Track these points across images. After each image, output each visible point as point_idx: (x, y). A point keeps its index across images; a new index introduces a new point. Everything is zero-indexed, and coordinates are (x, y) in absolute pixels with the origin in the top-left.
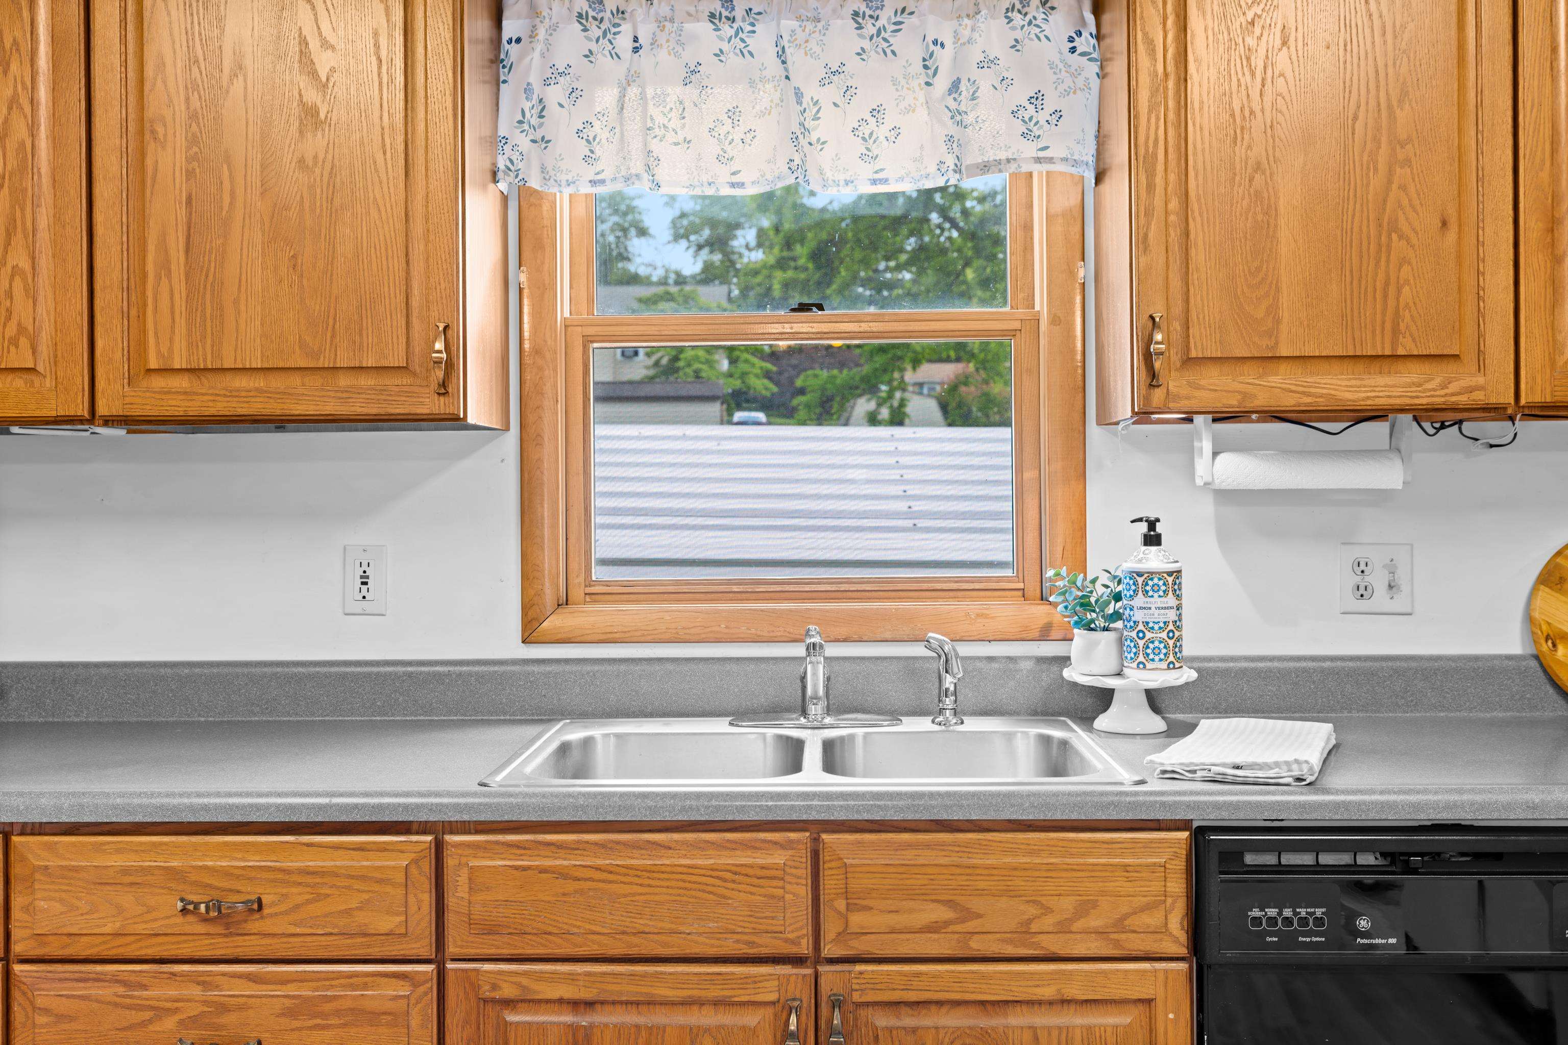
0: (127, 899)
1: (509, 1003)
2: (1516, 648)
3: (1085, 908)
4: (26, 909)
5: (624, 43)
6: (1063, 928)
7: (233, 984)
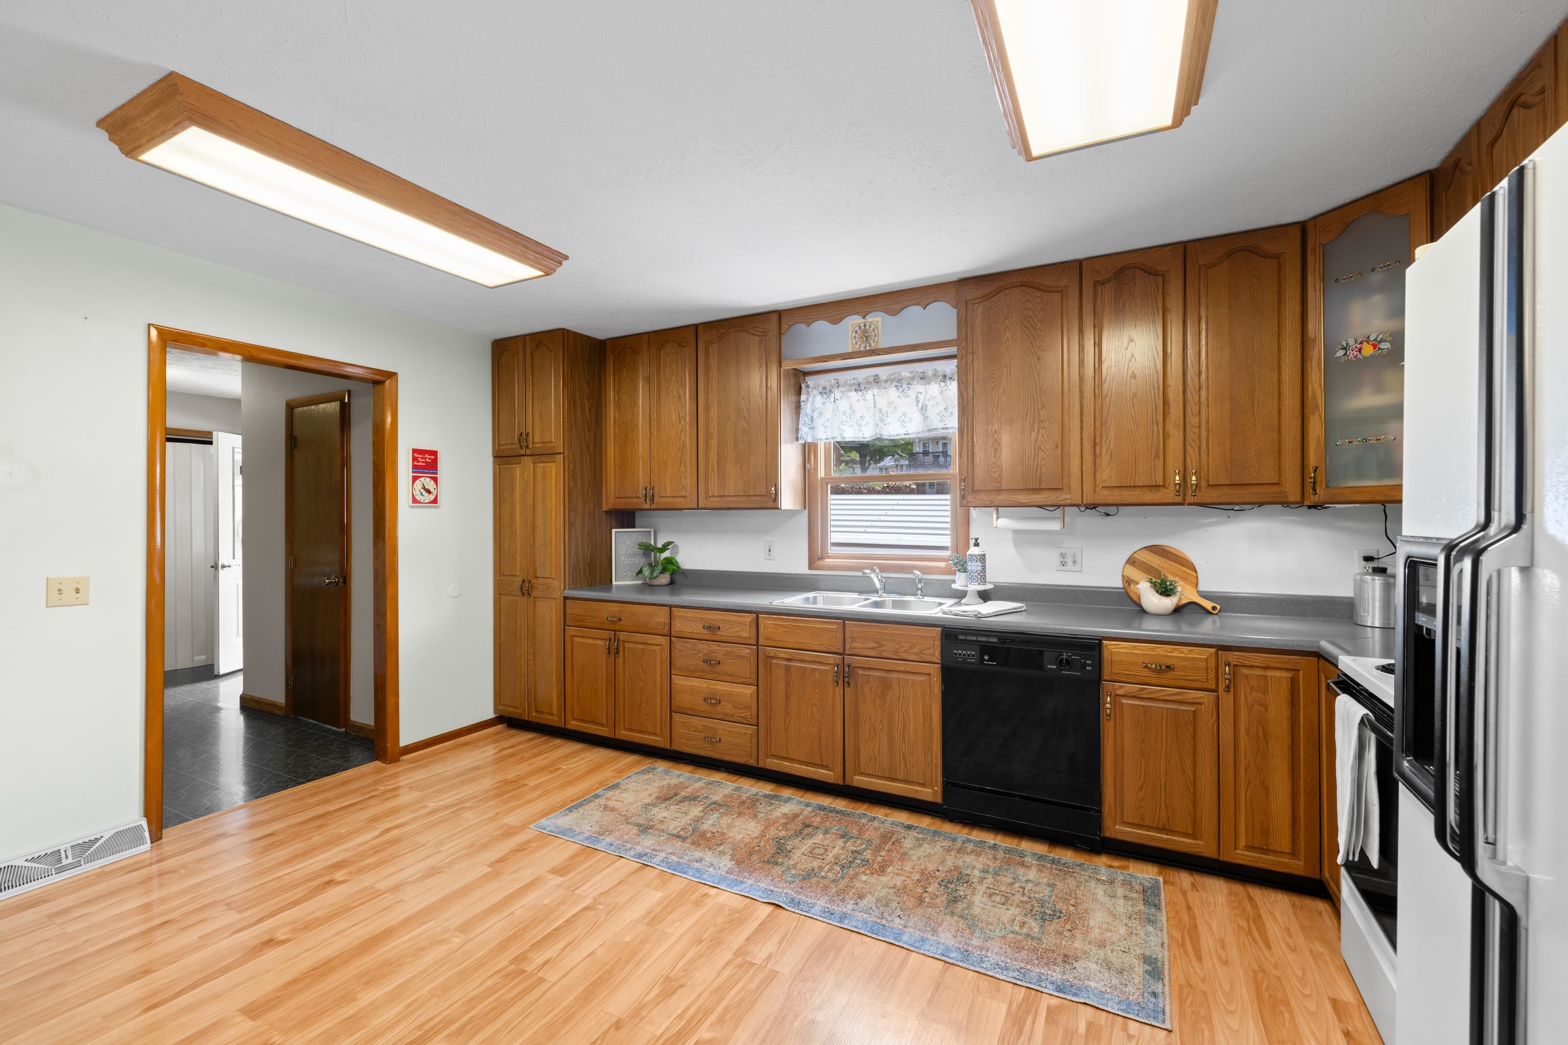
0: (694, 625)
1: (772, 658)
2: (1121, 585)
3: (912, 647)
4: (674, 625)
5: (832, 399)
6: (906, 652)
7: (714, 646)
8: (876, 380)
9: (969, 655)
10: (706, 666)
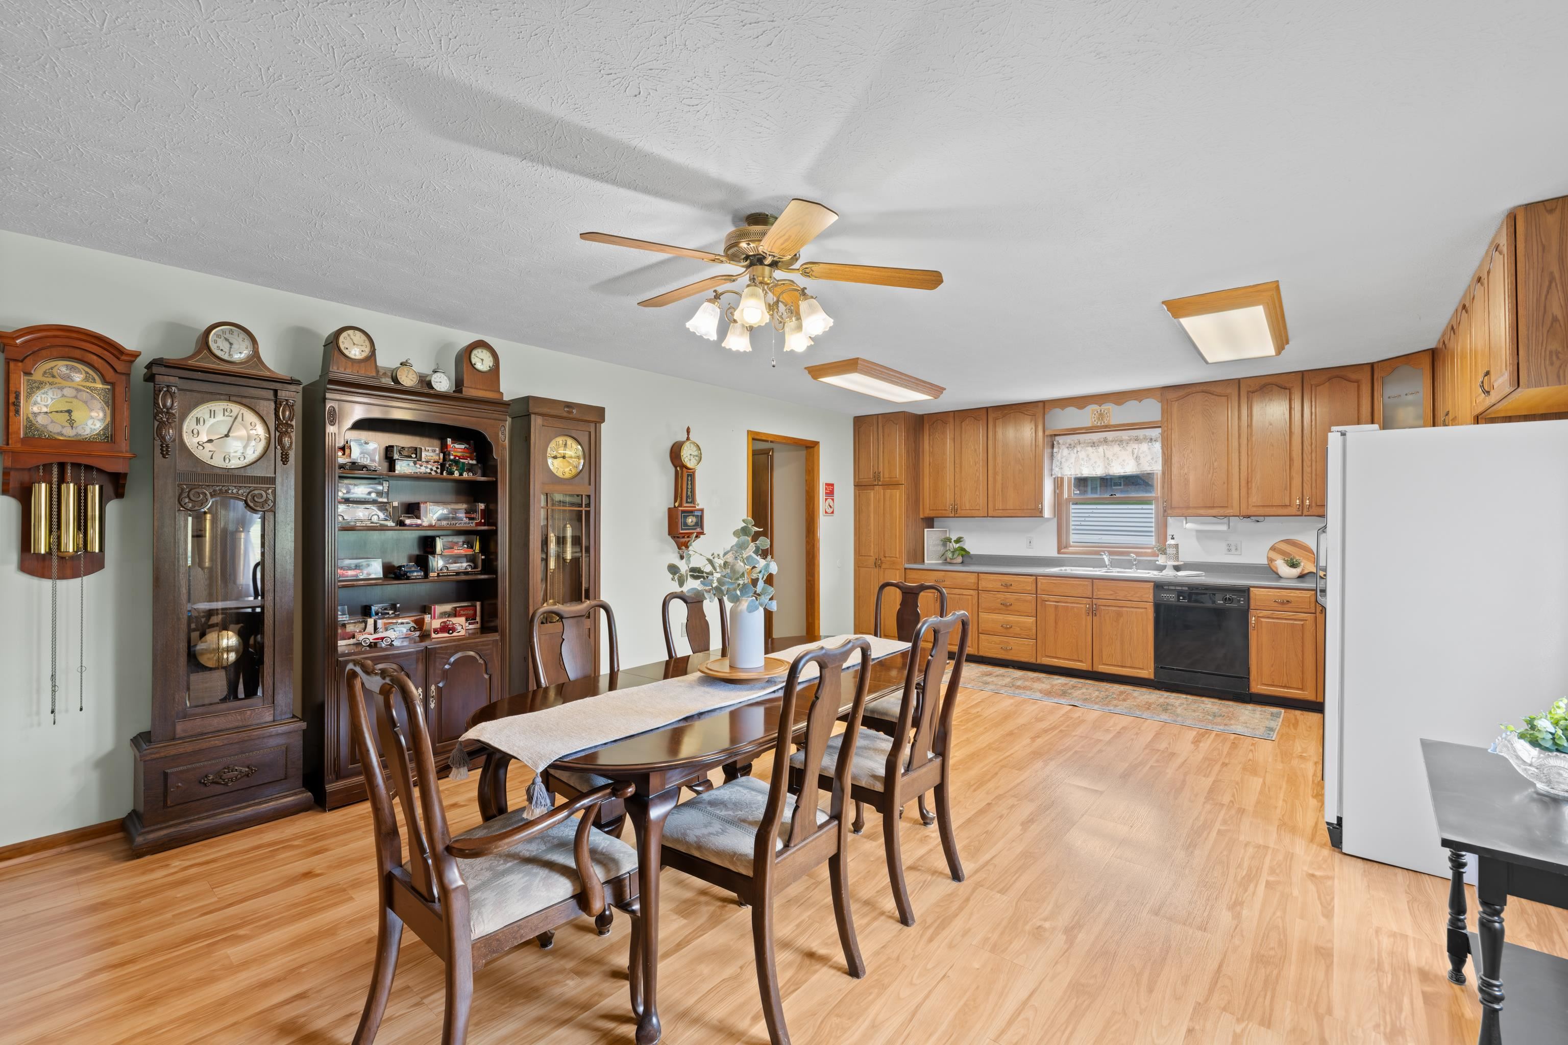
0: (994, 583)
1: (1046, 601)
3: (1136, 593)
4: (981, 583)
6: (1130, 596)
7: (1008, 595)
8: (1105, 441)
9: (1171, 597)
10: (1002, 607)
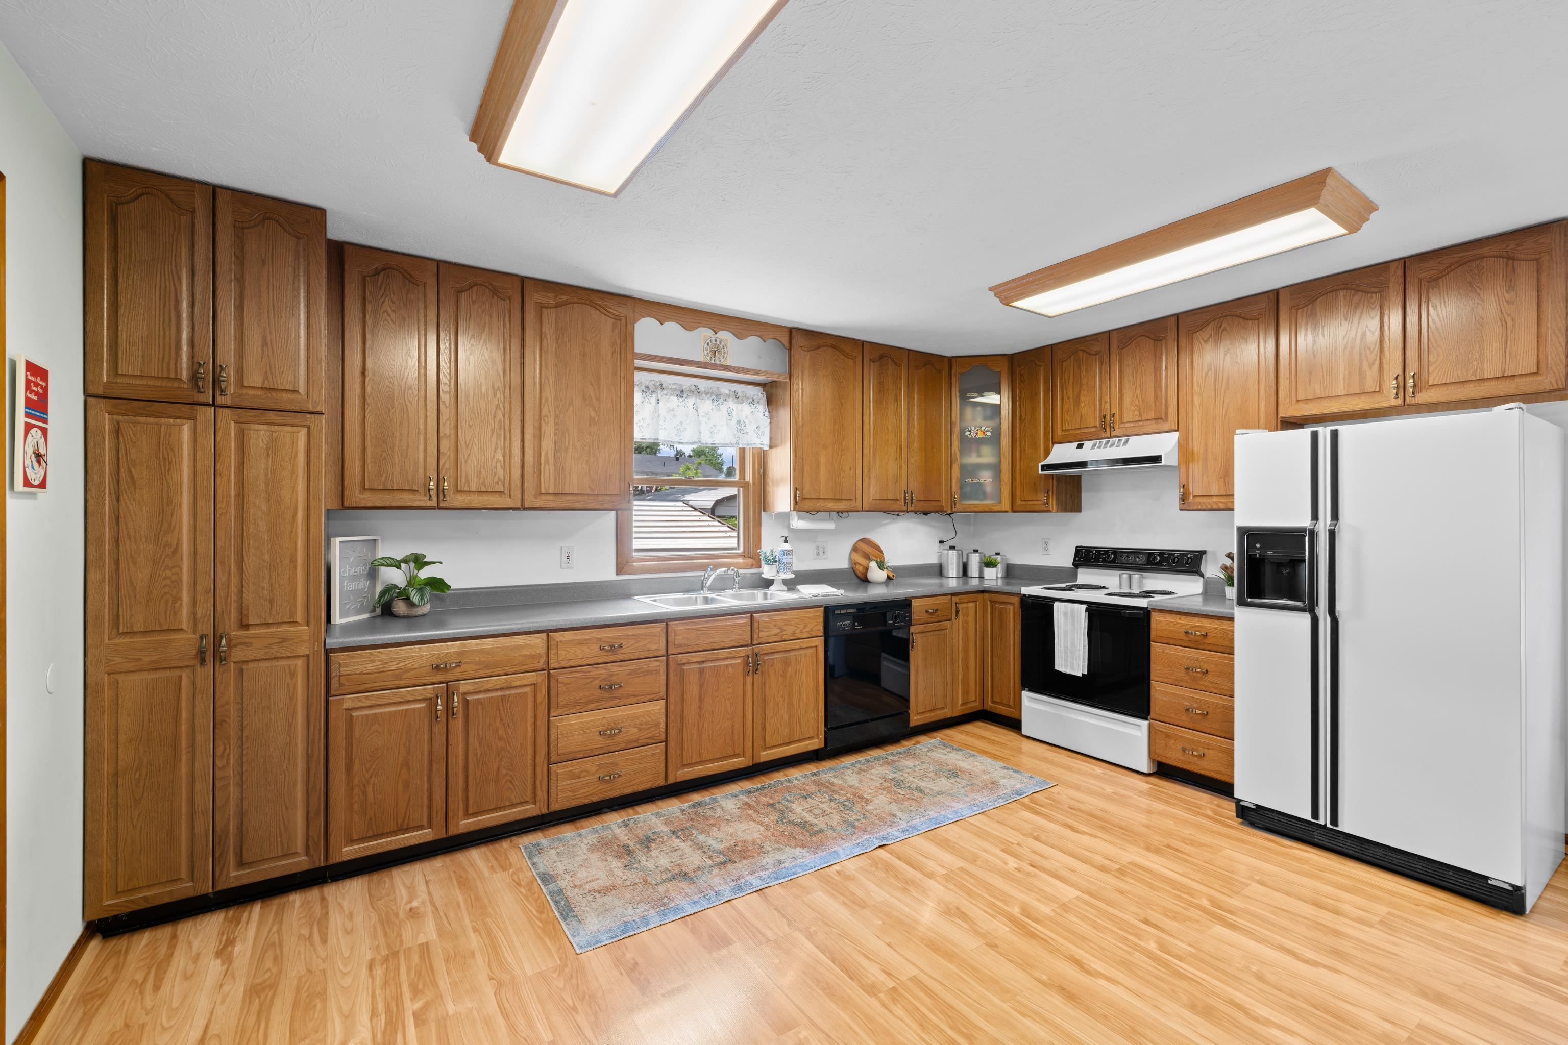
0: (585, 648)
1: (684, 664)
3: (805, 627)
4: (554, 654)
6: (801, 632)
7: (614, 668)
8: (697, 390)
9: (845, 624)
10: (603, 694)
